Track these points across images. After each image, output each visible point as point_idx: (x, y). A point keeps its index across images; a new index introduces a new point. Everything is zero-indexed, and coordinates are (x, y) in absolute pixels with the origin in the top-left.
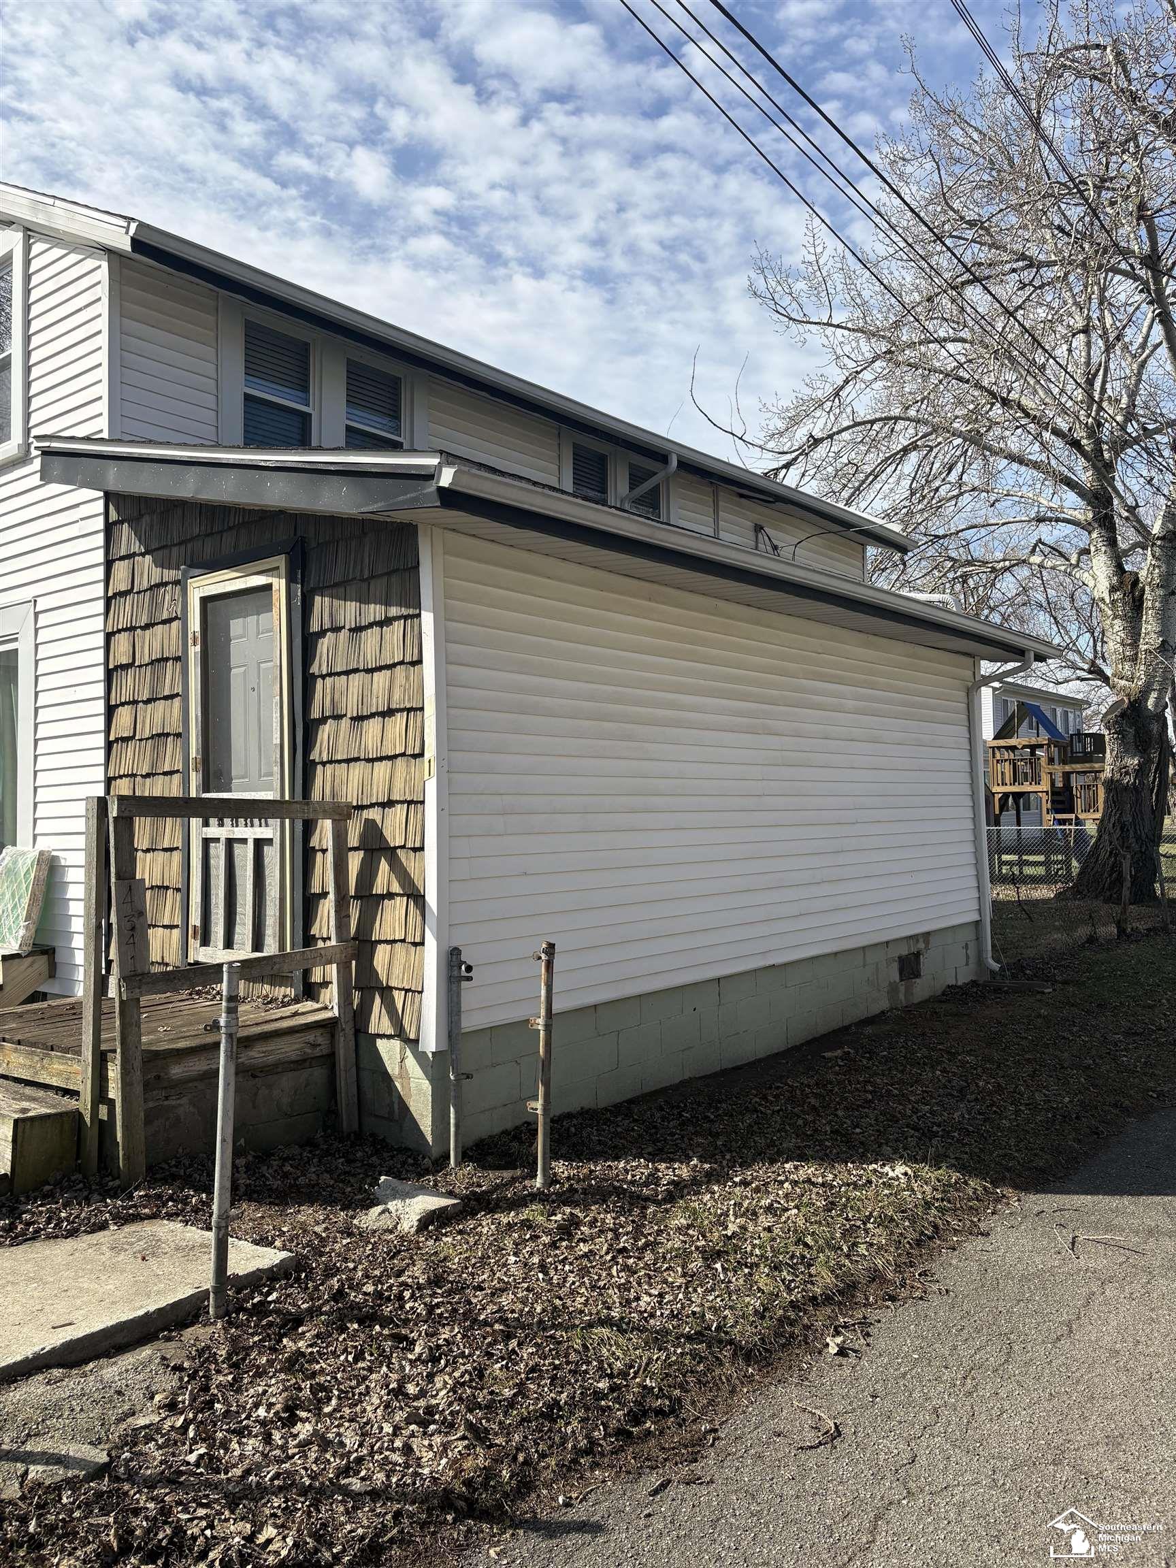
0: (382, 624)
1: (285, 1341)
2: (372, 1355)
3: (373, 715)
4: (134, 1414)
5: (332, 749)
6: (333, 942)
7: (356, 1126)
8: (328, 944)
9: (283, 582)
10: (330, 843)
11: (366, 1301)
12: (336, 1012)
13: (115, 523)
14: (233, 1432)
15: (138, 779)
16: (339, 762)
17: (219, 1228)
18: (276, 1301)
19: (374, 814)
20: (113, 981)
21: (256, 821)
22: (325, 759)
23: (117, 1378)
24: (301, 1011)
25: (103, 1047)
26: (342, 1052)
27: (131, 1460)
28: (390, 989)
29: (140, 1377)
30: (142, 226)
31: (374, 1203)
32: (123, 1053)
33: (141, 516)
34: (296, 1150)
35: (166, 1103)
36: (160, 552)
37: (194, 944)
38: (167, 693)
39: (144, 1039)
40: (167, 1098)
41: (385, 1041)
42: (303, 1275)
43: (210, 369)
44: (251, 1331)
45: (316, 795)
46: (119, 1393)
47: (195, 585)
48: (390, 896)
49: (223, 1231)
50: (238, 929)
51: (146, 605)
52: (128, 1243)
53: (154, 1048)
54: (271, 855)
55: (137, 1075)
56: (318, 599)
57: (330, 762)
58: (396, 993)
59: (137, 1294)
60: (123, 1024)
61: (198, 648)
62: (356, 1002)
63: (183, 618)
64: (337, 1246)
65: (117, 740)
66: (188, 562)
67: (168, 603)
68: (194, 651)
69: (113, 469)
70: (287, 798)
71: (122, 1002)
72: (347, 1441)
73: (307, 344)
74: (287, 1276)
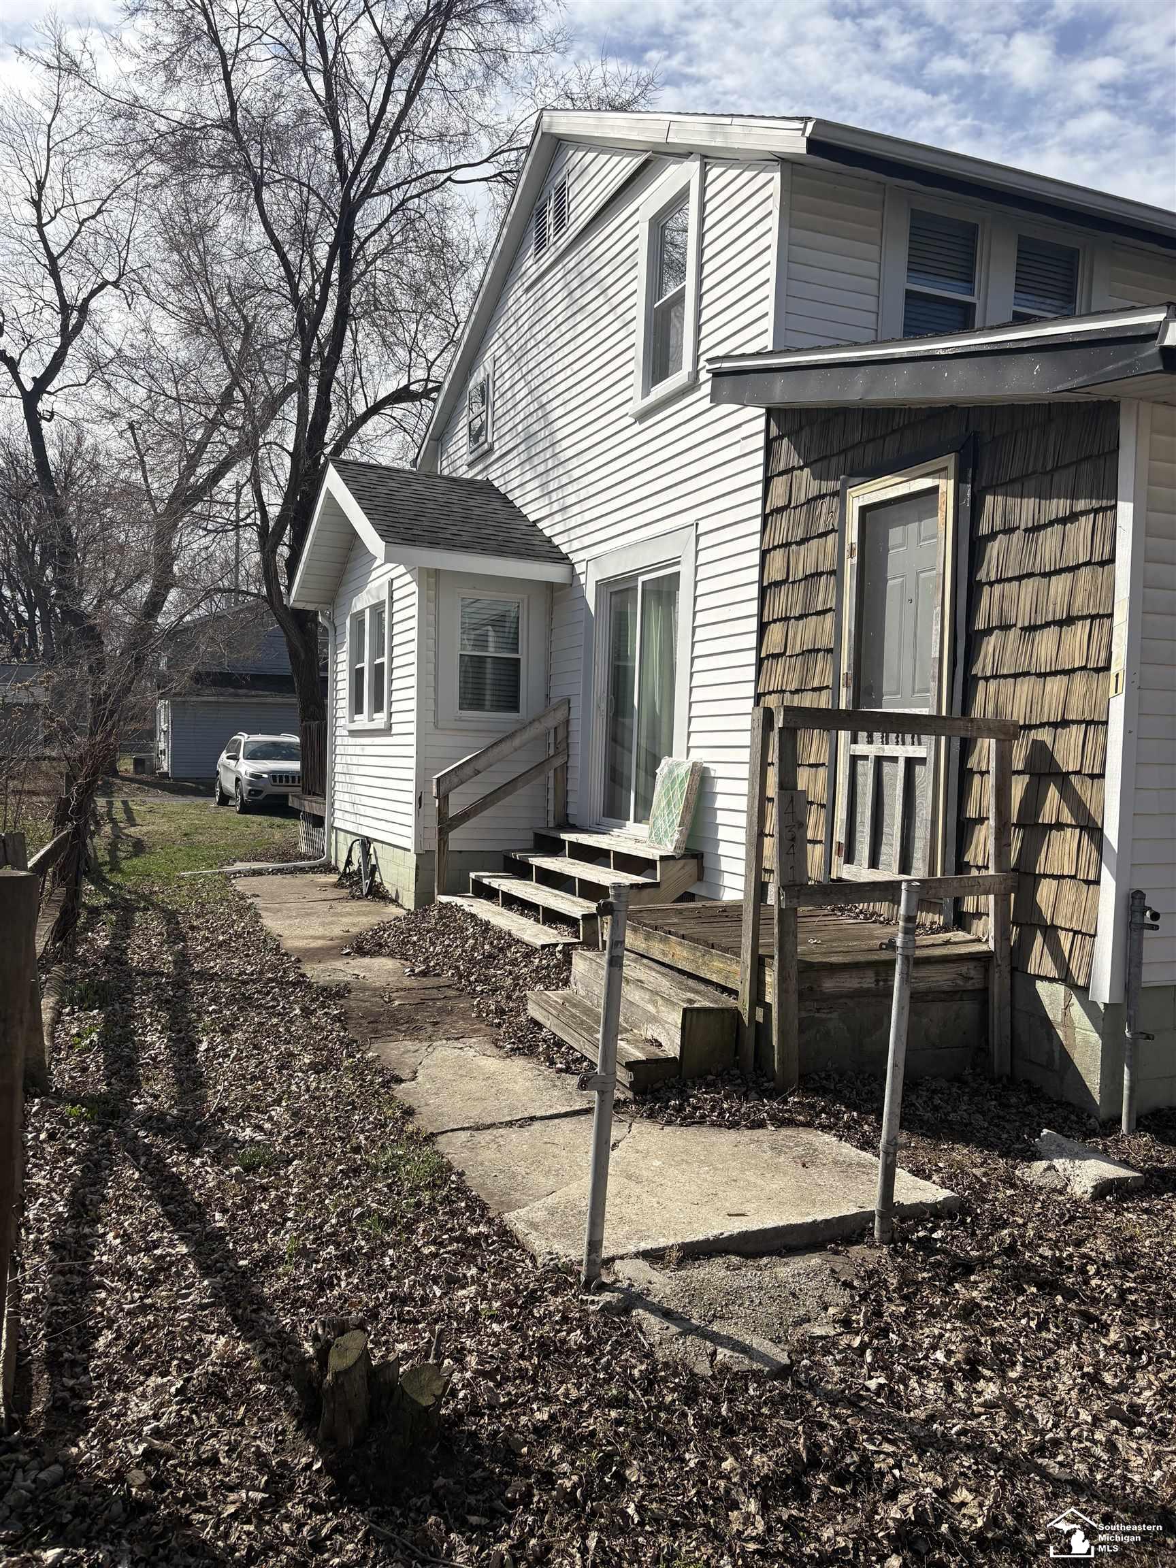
0: (1063, 521)
1: (957, 1286)
2: (1057, 1327)
3: (1048, 625)
4: (809, 1321)
5: (998, 662)
6: (991, 872)
7: (1008, 1069)
8: (983, 873)
9: (951, 482)
10: (993, 765)
11: (1043, 1265)
12: (991, 945)
13: (775, 439)
14: (912, 1369)
15: (787, 695)
16: (1005, 676)
17: (887, 1153)
18: (942, 1240)
19: (1044, 735)
20: (772, 891)
21: (908, 737)
22: (989, 674)
23: (790, 1280)
24: (953, 940)
25: (761, 952)
26: (996, 990)
27: (811, 1368)
28: (1056, 928)
29: (813, 1284)
30: (820, 123)
31: (1035, 1156)
32: (780, 960)
33: (801, 428)
34: (945, 1085)
35: (817, 1015)
36: (819, 464)
37: (837, 860)
38: (819, 608)
39: (800, 948)
40: (818, 1010)
41: (1046, 983)
42: (969, 1220)
43: (872, 268)
44: (918, 1265)
45: (977, 712)
46: (794, 1295)
47: (854, 494)
48: (1060, 826)
49: (890, 1159)
50: (884, 849)
51: (803, 519)
52: (787, 1147)
53: (808, 959)
54: (923, 775)
55: (793, 985)
56: (989, 499)
57: (995, 677)
58: (1062, 934)
59: (802, 1198)
60: (780, 931)
61: (855, 560)
62: (1013, 938)
63: (841, 530)
64: (1000, 1196)
65: (768, 657)
66: (848, 470)
67: (824, 514)
68: (850, 563)
69: (780, 381)
70: (944, 713)
71: (780, 910)
72: (1039, 1417)
73: (976, 226)
74: (952, 1217)
